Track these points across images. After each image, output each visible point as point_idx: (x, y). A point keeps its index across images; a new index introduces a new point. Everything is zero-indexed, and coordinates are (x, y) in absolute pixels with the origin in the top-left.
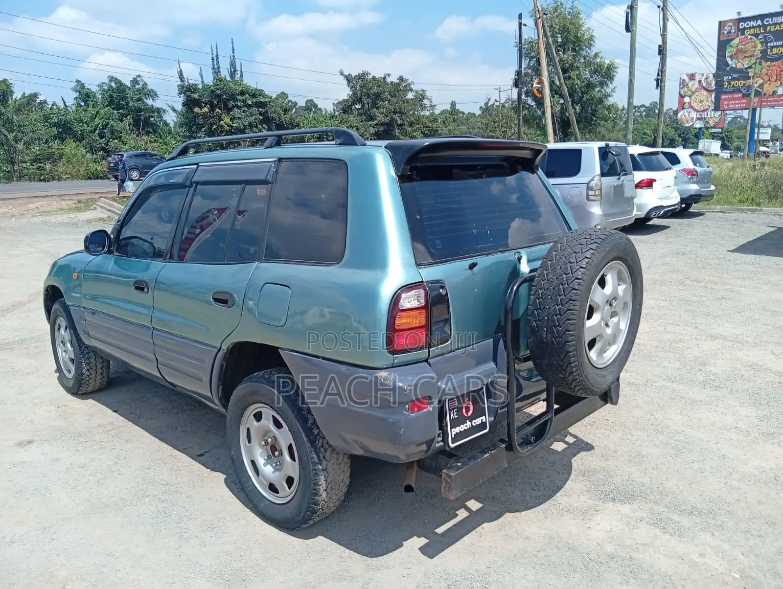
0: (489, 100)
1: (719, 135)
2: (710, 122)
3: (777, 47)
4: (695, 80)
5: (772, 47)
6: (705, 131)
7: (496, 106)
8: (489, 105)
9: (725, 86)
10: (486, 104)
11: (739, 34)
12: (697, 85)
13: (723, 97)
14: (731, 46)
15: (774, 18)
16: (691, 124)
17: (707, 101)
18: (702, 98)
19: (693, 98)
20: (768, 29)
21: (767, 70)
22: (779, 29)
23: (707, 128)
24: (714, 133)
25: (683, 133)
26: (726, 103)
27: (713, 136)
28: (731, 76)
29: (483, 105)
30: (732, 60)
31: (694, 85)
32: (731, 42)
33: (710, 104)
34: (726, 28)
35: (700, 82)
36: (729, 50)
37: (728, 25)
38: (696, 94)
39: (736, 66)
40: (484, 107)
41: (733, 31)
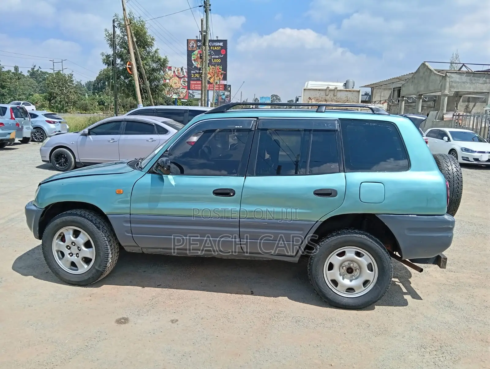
0: (35, 66)
1: (186, 103)
2: (181, 95)
3: (216, 58)
4: (171, 70)
5: (214, 58)
6: (178, 100)
7: (40, 71)
8: (35, 70)
9: (192, 77)
10: (33, 69)
11: (198, 48)
12: (172, 74)
13: (192, 82)
14: (194, 54)
15: (214, 43)
16: (171, 96)
17: (179, 83)
18: (176, 81)
19: (171, 80)
20: (211, 48)
21: (213, 71)
22: (216, 49)
23: (180, 99)
24: (184, 102)
25: (167, 101)
26: (193, 86)
27: (182, 103)
28: (195, 71)
29: (30, 70)
30: (195, 62)
31: (171, 73)
32: (194, 52)
33: (180, 85)
34: (191, 44)
35: (174, 72)
36: (193, 56)
37: (192, 42)
38: (173, 78)
39: (197, 66)
40: (31, 71)
41: (195, 46)
